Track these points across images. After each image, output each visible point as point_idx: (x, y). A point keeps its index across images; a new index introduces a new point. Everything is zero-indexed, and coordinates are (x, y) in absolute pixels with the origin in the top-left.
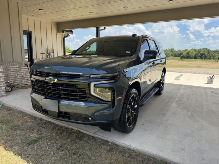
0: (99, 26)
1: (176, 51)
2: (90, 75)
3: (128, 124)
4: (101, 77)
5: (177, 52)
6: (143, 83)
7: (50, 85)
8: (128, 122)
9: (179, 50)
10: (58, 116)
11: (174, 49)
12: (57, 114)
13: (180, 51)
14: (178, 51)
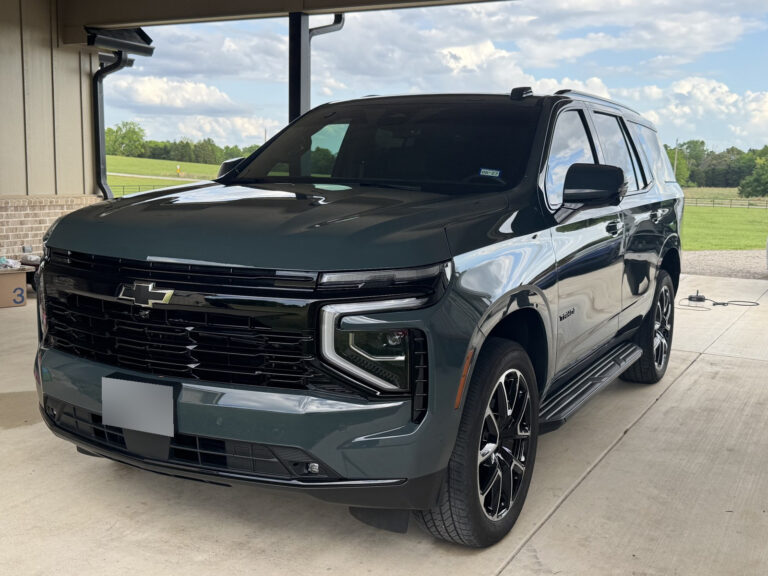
0: (304, 8)
1: (718, 151)
2: (320, 275)
3: (482, 499)
4: (367, 282)
5: (720, 156)
6: (561, 319)
7: (140, 319)
8: (483, 489)
9: (732, 151)
10: (171, 457)
11: (703, 143)
12: (167, 446)
13: (739, 152)
14: (728, 151)
